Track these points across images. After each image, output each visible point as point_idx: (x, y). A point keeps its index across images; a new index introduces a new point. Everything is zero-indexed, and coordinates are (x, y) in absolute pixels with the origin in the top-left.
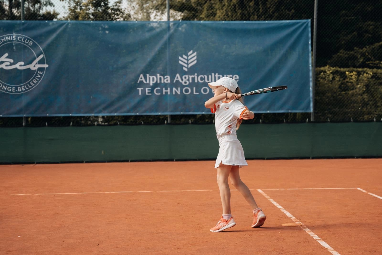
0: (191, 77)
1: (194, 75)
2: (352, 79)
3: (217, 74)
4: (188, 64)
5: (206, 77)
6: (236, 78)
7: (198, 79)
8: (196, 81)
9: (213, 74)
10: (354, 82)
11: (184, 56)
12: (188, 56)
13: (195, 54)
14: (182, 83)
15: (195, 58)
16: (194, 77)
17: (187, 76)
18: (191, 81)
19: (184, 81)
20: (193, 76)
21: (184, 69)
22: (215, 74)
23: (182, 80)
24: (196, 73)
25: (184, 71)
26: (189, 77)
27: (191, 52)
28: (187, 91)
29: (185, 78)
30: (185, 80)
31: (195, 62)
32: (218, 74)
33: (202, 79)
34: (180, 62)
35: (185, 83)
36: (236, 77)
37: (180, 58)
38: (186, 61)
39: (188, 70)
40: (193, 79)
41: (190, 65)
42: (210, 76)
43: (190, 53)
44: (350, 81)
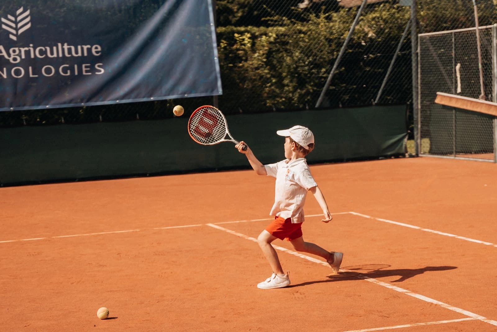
0: (23, 50)
1: (29, 46)
2: (244, 45)
3: (66, 44)
4: (17, 29)
5: (48, 49)
6: (96, 50)
7: (36, 53)
8: (32, 56)
9: (60, 45)
10: (247, 49)
11: (10, 17)
12: (16, 17)
13: (28, 13)
14: (9, 60)
15: (28, 19)
16: (29, 51)
17: (17, 49)
18: (23, 57)
19: (12, 57)
20: (27, 49)
21: (12, 37)
22: (63, 45)
23: (9, 55)
24: (31, 43)
25: (12, 40)
26: (20, 51)
27: (21, 10)
28: (18, 72)
29: (14, 51)
30: (14, 55)
31: (29, 26)
32: (68, 45)
33: (41, 52)
34: (4, 27)
35: (15, 59)
36: (96, 48)
37: (3, 20)
38: (13, 25)
39: (17, 38)
40: (28, 53)
41: (20, 31)
42: (55, 48)
43: (18, 12)
44: (241, 49)
